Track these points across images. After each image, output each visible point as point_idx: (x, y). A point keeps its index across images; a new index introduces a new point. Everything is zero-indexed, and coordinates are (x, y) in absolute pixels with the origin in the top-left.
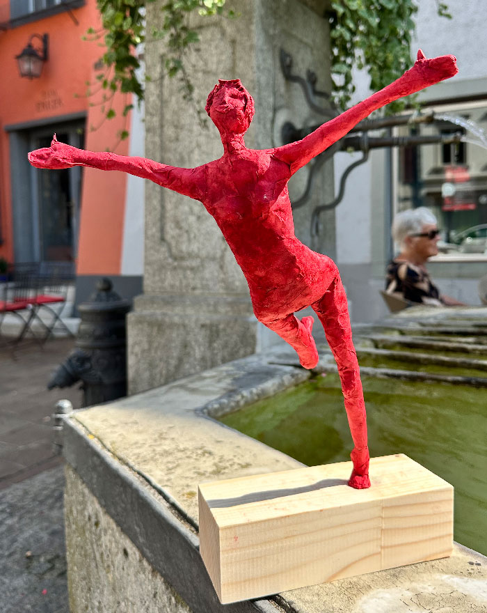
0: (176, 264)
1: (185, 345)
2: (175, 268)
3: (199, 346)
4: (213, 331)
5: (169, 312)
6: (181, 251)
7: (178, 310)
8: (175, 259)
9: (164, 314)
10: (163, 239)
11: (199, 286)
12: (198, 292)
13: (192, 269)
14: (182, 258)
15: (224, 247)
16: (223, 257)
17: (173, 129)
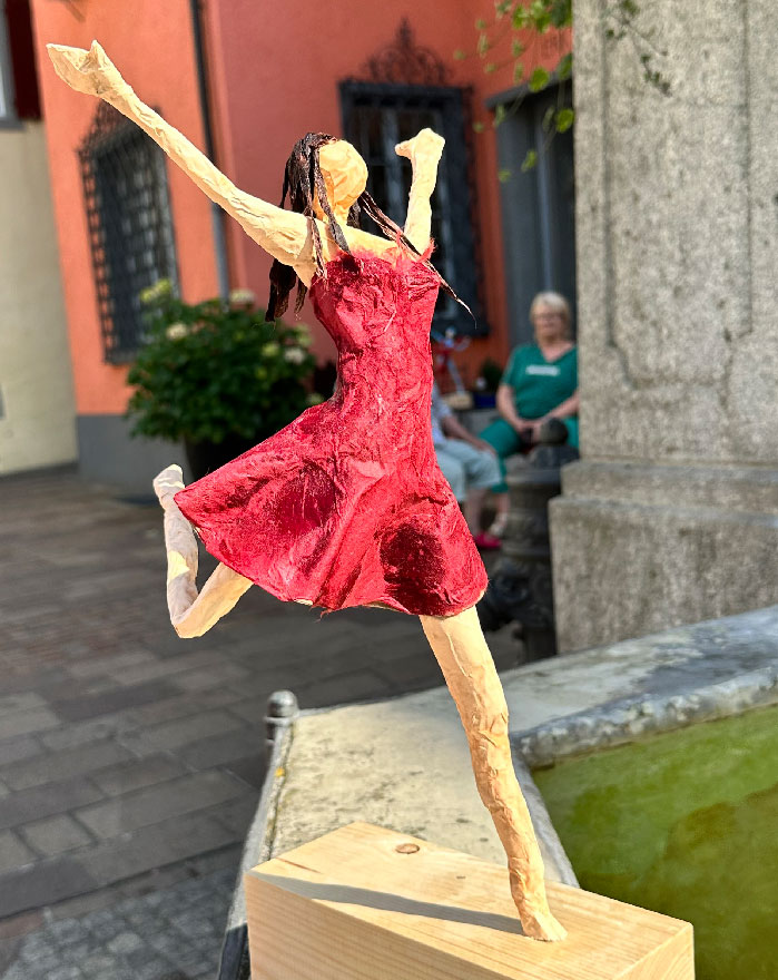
0: (635, 395)
1: (653, 573)
2: (634, 405)
3: (678, 576)
4: (704, 546)
5: (623, 500)
7: (639, 495)
8: (635, 385)
9: (614, 504)
10: (612, 343)
11: (679, 443)
12: (678, 457)
13: (666, 406)
14: (649, 383)
15: (728, 354)
16: (726, 378)
17: (625, 98)
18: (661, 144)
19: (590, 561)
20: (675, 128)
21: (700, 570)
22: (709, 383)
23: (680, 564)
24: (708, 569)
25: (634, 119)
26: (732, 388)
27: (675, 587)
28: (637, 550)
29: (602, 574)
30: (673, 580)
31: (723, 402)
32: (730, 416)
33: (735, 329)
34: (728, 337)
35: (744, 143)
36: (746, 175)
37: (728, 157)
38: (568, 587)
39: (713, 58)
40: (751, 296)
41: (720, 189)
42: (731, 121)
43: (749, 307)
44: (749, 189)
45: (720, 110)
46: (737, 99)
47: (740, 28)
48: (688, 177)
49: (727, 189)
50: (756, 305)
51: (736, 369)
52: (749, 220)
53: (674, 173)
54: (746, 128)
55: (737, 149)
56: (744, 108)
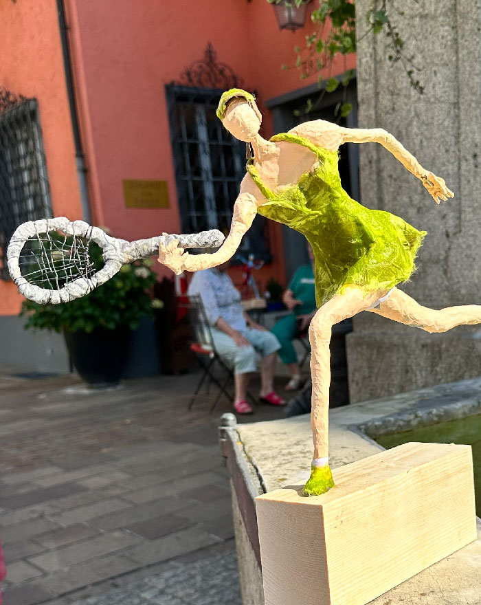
1: (407, 370)
3: (421, 371)
4: (436, 352)
9: (384, 334)
15: (447, 245)
16: (446, 258)
17: (389, 97)
18: (410, 124)
19: (370, 368)
20: (417, 115)
21: (433, 366)
22: (437, 262)
23: (422, 364)
24: (437, 365)
25: (393, 109)
26: (450, 264)
27: (419, 377)
28: (398, 358)
29: (377, 374)
30: (418, 373)
31: (445, 272)
32: (448, 280)
33: (451, 231)
34: (448, 236)
35: (456, 125)
36: (457, 143)
37: (447, 132)
38: (357, 384)
39: (439, 75)
40: (460, 211)
41: (443, 151)
42: (449, 112)
43: (459, 218)
44: (459, 151)
45: (443, 105)
46: (452, 99)
47: (454, 59)
48: (425, 143)
49: (447, 151)
50: (463, 216)
51: (452, 253)
52: (459, 168)
53: (417, 141)
54: (457, 116)
55: (452, 128)
56: (456, 105)
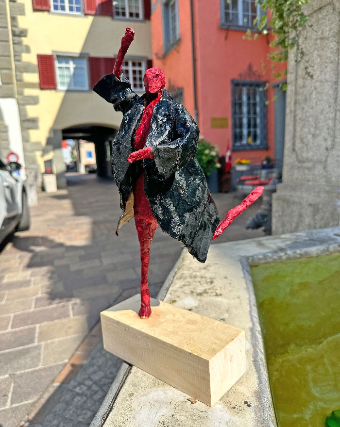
0: (299, 165)
2: (299, 168)
3: (308, 217)
4: (316, 209)
5: (294, 195)
6: (303, 157)
7: (298, 194)
8: (300, 162)
9: (291, 196)
10: (294, 150)
11: (311, 179)
12: (311, 183)
13: (308, 169)
14: (304, 162)
15: (327, 154)
16: (326, 161)
17: (301, 80)
18: (311, 93)
19: (283, 212)
20: (316, 89)
22: (321, 162)
23: (309, 213)
24: (316, 215)
25: (304, 86)
26: (327, 164)
27: (306, 220)
28: (297, 209)
29: (286, 215)
31: (325, 168)
32: (326, 172)
33: (329, 147)
34: (327, 149)
36: (336, 102)
37: (330, 97)
39: (328, 68)
40: (334, 137)
41: (327, 106)
42: (332, 87)
43: (333, 141)
44: (336, 106)
45: (329, 83)
46: (334, 80)
47: (337, 59)
48: (318, 103)
49: (330, 106)
50: (336, 140)
51: (329, 159)
53: (314, 101)
54: (336, 89)
55: (333, 95)
56: (336, 83)
